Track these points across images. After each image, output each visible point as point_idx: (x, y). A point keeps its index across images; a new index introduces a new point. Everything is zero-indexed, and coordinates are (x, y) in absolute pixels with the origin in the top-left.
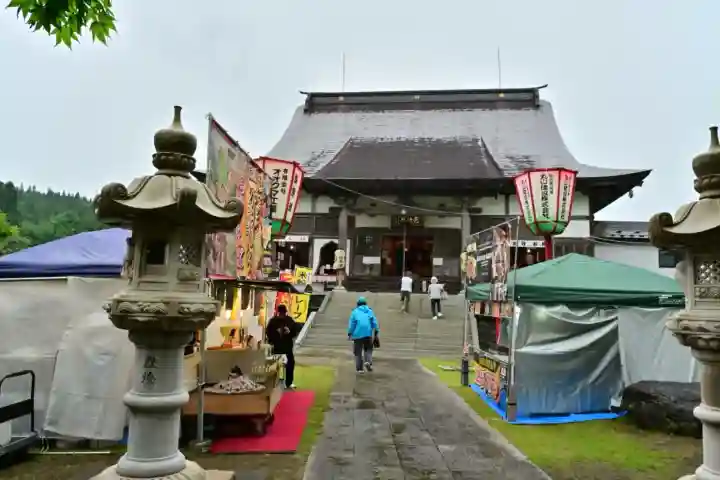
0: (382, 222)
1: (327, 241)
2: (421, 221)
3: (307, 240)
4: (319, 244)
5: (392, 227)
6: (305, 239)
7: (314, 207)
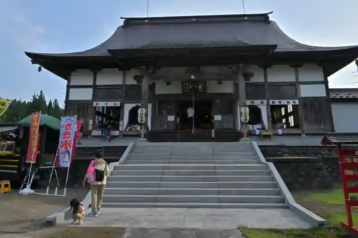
0: (175, 89)
1: (134, 105)
2: (205, 88)
3: (119, 105)
4: (128, 107)
5: (183, 93)
6: (118, 104)
7: (124, 80)
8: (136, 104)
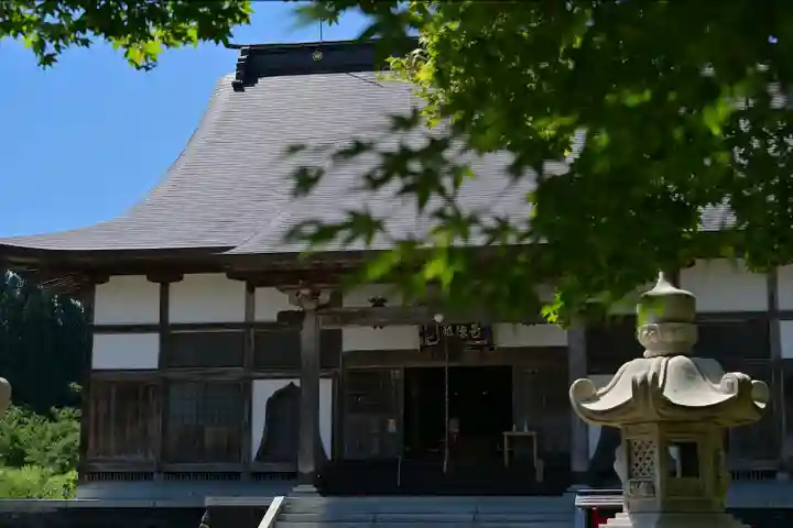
1: (282, 385)
4: (263, 391)
5: (423, 347)
7: (250, 306)
8: (287, 382)
